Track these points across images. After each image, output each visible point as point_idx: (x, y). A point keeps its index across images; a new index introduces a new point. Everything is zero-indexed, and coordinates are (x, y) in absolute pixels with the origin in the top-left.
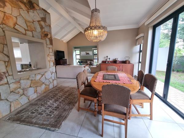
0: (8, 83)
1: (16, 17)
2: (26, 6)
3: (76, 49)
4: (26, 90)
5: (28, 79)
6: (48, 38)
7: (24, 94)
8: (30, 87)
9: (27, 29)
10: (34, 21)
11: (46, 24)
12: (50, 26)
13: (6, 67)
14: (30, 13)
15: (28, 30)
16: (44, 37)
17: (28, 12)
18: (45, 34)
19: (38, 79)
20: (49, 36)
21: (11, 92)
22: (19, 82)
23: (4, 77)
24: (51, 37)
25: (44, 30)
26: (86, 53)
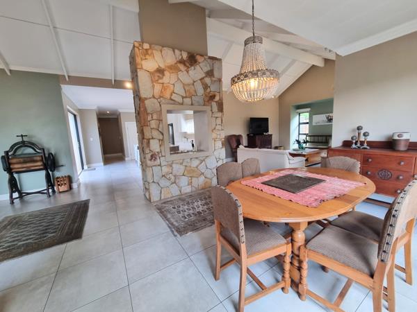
0: (160, 165)
1: (174, 85)
2: (185, 65)
3: (299, 111)
4: (179, 179)
5: (181, 164)
6: (216, 102)
7: (175, 182)
8: (184, 175)
9: (185, 95)
10: (194, 82)
11: (214, 79)
12: (220, 80)
13: (160, 146)
14: (190, 72)
15: (186, 97)
16: (208, 101)
17: (188, 72)
18: (211, 96)
19: (195, 166)
20: (217, 98)
21: (163, 176)
22: (171, 166)
23: (158, 158)
24: (221, 99)
25: (208, 90)
26: (327, 118)
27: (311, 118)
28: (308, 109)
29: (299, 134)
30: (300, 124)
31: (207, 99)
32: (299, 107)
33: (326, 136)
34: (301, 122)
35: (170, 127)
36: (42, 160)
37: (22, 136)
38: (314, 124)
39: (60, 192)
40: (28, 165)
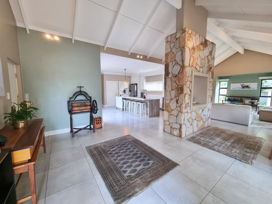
0: (187, 112)
1: (197, 58)
2: (203, 46)
3: (220, 80)
6: (211, 71)
9: (200, 66)
10: (205, 58)
11: (212, 57)
12: (214, 58)
13: (189, 99)
14: (204, 51)
18: (210, 68)
21: (188, 120)
22: (191, 113)
23: (187, 107)
25: (209, 64)
26: (242, 86)
27: (229, 85)
28: (228, 80)
29: (219, 95)
30: (220, 88)
31: (208, 69)
32: (220, 78)
33: (241, 97)
34: (221, 87)
35: (136, 86)
36: (90, 105)
37: (80, 87)
38: (231, 89)
39: (97, 129)
40: (82, 108)
